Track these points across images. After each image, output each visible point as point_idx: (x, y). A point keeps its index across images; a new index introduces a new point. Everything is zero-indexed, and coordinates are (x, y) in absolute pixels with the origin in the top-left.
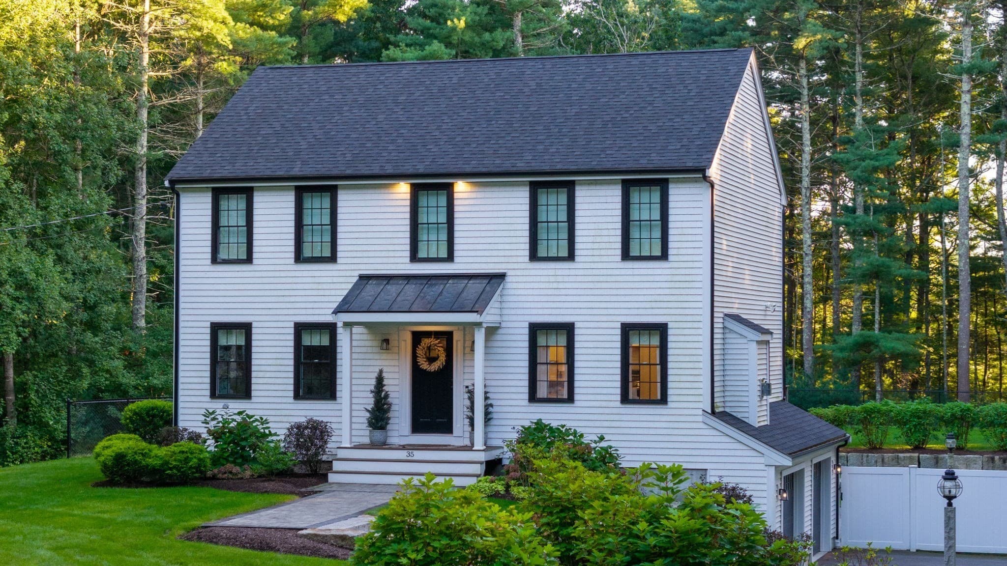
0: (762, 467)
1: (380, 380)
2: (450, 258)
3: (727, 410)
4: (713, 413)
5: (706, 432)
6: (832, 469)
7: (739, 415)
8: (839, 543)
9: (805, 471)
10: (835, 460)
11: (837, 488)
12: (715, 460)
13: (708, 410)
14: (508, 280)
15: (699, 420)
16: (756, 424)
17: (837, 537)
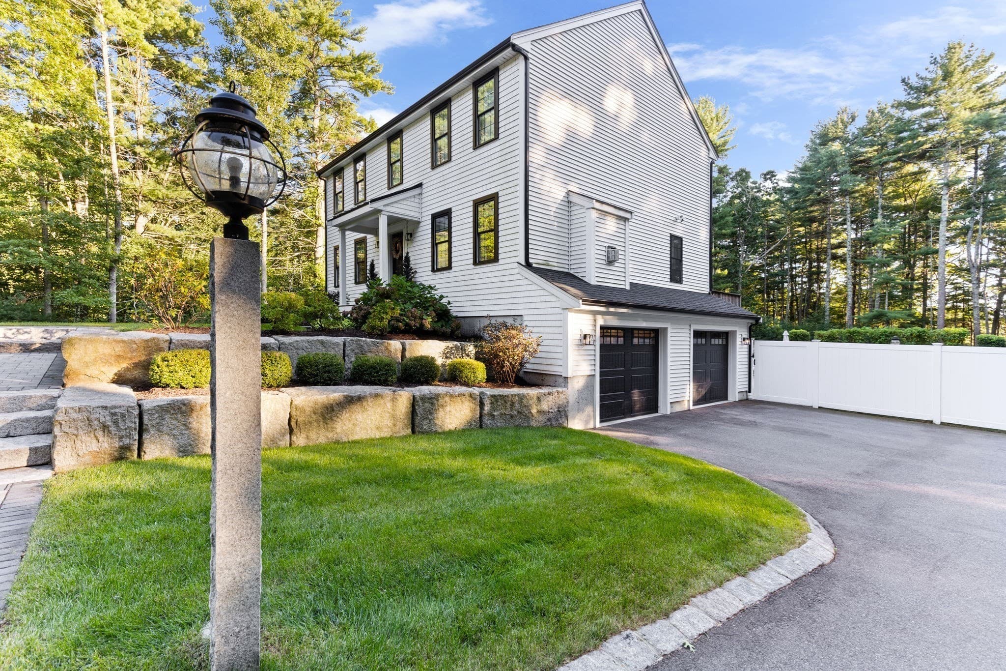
0: (560, 311)
1: (372, 266)
2: (402, 182)
3: (572, 272)
4: (528, 265)
5: (521, 282)
6: (739, 340)
7: (579, 275)
8: (752, 396)
9: (669, 331)
10: (746, 335)
11: (750, 356)
12: (528, 306)
13: (523, 263)
14: (424, 187)
15: (516, 271)
16: (593, 282)
17: (750, 391)
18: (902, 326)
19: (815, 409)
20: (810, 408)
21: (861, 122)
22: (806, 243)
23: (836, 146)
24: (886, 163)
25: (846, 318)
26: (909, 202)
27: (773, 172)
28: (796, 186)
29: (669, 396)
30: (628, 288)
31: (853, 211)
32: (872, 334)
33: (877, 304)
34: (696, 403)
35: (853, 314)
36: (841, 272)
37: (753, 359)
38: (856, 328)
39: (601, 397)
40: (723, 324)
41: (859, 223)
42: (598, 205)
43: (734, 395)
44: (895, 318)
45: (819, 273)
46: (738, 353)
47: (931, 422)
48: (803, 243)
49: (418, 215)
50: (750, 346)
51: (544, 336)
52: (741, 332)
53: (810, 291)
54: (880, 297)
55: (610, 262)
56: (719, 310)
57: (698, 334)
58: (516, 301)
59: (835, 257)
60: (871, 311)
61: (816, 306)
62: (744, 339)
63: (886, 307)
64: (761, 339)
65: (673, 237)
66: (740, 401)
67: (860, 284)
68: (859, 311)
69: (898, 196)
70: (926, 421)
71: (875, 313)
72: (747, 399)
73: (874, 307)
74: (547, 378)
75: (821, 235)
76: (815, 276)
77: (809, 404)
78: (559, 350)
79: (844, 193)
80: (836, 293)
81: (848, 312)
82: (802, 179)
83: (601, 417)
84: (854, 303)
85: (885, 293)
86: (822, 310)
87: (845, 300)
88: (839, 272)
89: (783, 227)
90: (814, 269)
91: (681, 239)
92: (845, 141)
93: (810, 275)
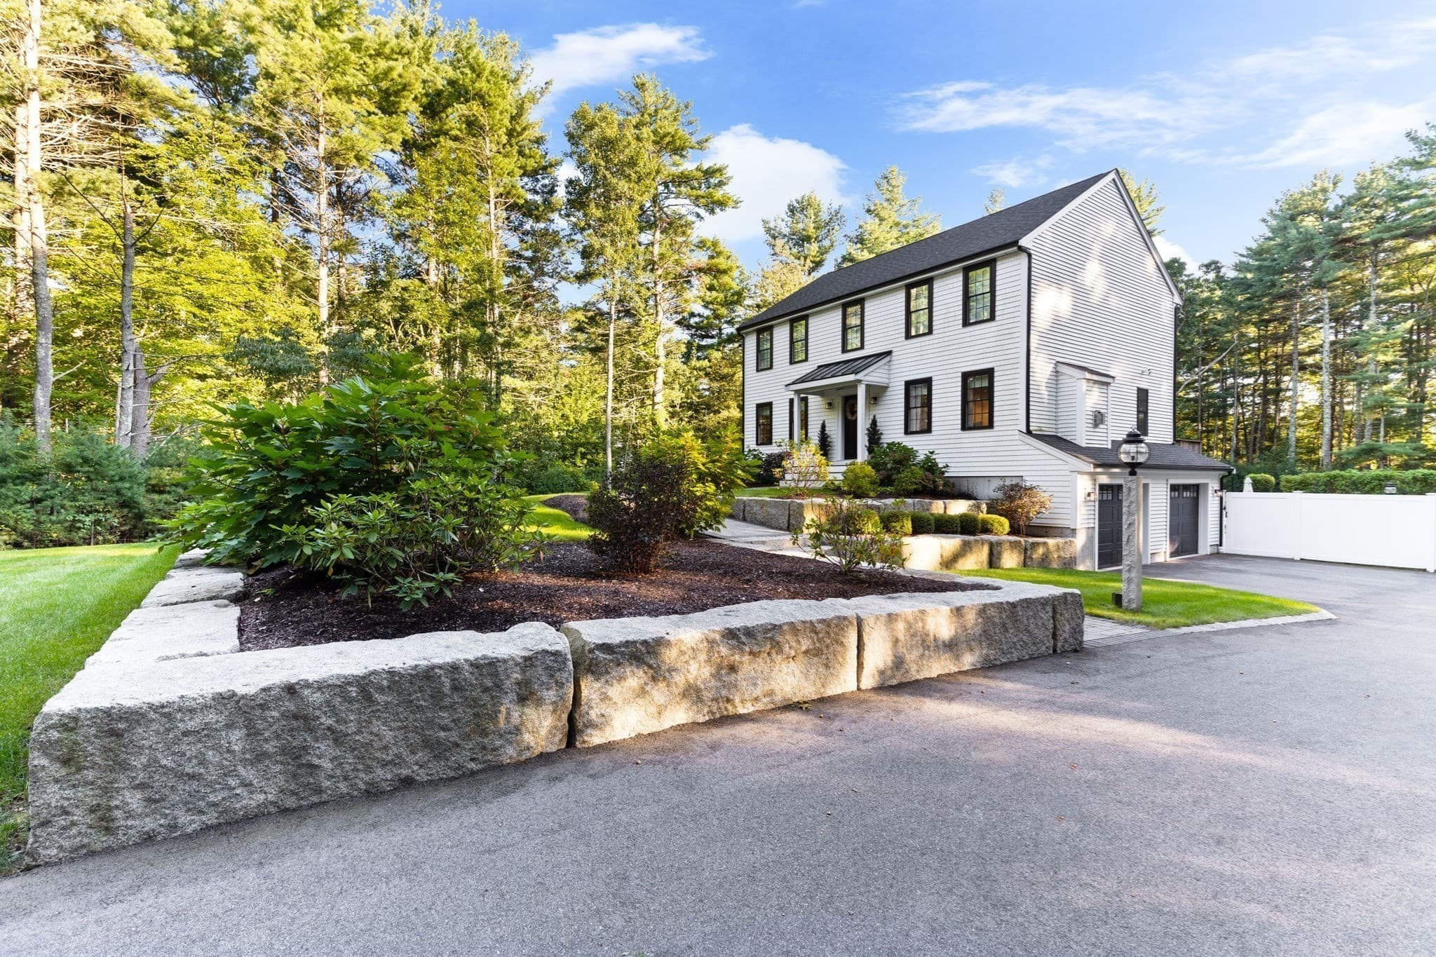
0: (1068, 473)
1: (823, 426)
2: (862, 347)
3: (1059, 435)
4: (1029, 432)
5: (1021, 448)
6: (1210, 492)
7: (1068, 438)
8: (1223, 549)
9: (1151, 486)
10: (1217, 487)
11: (1222, 508)
12: (1028, 468)
13: (1024, 430)
14: (894, 354)
15: (1017, 437)
16: (1084, 445)
17: (1221, 545)
18: (1405, 466)
19: (1297, 561)
20: (1292, 560)
21: (1348, 189)
22: (1259, 350)
23: (1310, 222)
24: (1382, 240)
25: (1321, 453)
26: (1418, 290)
27: (1217, 262)
28: (1249, 276)
29: (1150, 548)
30: (1110, 447)
31: (1333, 306)
32: (1360, 477)
33: (1368, 432)
34: (1173, 554)
35: (1332, 446)
36: (1312, 387)
37: (1224, 512)
38: (1337, 472)
39: (1099, 547)
40: (1195, 477)
41: (1339, 320)
42: (1088, 376)
43: (1205, 546)
44: (1394, 453)
45: (1278, 392)
46: (1210, 506)
47: (1425, 570)
48: (1254, 349)
49: (886, 381)
50: (1221, 498)
51: (1056, 495)
52: (1214, 485)
53: (1266, 416)
54: (1373, 425)
55: (1096, 425)
56: (1193, 464)
57: (1174, 488)
58: (1013, 463)
59: (1303, 368)
60: (1358, 443)
61: (1273, 436)
62: (1216, 491)
63: (1381, 439)
64: (1233, 491)
65: (1139, 390)
66: (1211, 554)
67: (1341, 404)
68: (1340, 442)
69: (1400, 285)
70: (1419, 570)
71: (1364, 447)
72: (1218, 553)
73: (1363, 437)
74: (1052, 530)
75: (1284, 339)
76: (1272, 395)
77: (1290, 557)
78: (1069, 506)
79: (1319, 284)
80: (1303, 418)
81: (1324, 441)
82: (1259, 268)
83: (1099, 564)
84: (1332, 431)
85: (1379, 420)
86: (1285, 443)
87: (1318, 427)
88: (1309, 386)
89: (1227, 332)
90: (1271, 386)
91: (1147, 391)
92: (1321, 214)
93: (1265, 394)
